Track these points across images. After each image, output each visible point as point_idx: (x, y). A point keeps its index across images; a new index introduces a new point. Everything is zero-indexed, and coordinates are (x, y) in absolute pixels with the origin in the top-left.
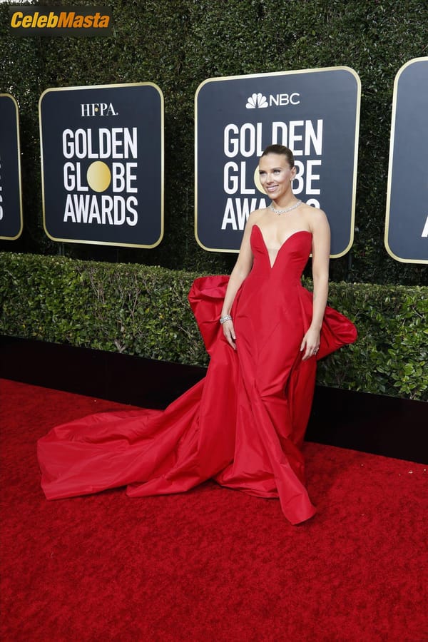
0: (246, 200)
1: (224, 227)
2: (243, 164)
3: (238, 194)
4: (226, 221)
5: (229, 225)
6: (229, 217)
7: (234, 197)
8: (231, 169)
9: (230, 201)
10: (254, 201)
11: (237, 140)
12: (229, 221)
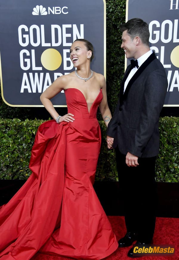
0: (36, 74)
1: (22, 91)
2: (33, 51)
3: (30, 70)
4: (23, 87)
5: (26, 90)
6: (26, 84)
7: (28, 72)
8: (25, 54)
9: (25, 75)
10: (42, 74)
11: (28, 35)
12: (26, 87)
